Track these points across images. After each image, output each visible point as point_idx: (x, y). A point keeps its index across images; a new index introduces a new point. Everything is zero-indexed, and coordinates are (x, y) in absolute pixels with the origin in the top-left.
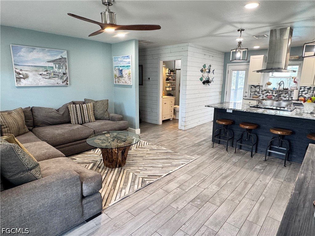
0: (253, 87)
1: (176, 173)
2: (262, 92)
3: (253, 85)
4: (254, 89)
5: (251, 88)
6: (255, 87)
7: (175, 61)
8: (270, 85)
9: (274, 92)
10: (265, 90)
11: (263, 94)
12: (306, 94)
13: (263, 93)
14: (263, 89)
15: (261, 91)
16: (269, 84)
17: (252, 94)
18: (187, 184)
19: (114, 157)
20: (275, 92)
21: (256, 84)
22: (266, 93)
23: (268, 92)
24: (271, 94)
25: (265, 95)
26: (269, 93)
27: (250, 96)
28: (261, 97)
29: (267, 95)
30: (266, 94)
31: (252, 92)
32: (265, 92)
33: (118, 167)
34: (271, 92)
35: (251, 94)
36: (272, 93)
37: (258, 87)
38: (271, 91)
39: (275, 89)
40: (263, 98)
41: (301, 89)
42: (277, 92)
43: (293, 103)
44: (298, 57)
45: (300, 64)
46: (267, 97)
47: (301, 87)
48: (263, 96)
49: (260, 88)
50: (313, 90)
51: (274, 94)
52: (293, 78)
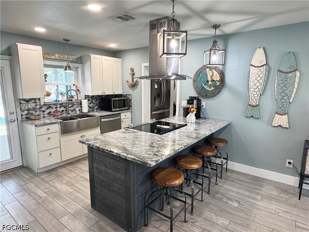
0: (22, 102)
2: (41, 108)
3: (22, 99)
4: (25, 106)
5: (20, 103)
6: (28, 102)
8: (50, 95)
10: (45, 105)
11: (44, 112)
12: (90, 104)
13: (43, 109)
14: (42, 103)
15: (38, 107)
16: (48, 95)
17: (24, 114)
20: (59, 106)
21: (27, 97)
22: (48, 109)
23: (50, 107)
24: (54, 110)
25: (46, 113)
26: (52, 108)
27: (22, 118)
28: (42, 116)
29: (50, 112)
30: (48, 111)
31: (23, 111)
32: (46, 107)
34: (54, 106)
35: (22, 115)
36: (56, 108)
37: (33, 101)
38: (54, 104)
39: (58, 102)
40: (44, 117)
41: (85, 98)
42: (61, 105)
43: (100, 117)
44: (76, 59)
45: (78, 67)
46: (51, 115)
47: (85, 96)
48: (45, 114)
49: (36, 102)
50: (96, 98)
51: (58, 109)
52: (74, 85)
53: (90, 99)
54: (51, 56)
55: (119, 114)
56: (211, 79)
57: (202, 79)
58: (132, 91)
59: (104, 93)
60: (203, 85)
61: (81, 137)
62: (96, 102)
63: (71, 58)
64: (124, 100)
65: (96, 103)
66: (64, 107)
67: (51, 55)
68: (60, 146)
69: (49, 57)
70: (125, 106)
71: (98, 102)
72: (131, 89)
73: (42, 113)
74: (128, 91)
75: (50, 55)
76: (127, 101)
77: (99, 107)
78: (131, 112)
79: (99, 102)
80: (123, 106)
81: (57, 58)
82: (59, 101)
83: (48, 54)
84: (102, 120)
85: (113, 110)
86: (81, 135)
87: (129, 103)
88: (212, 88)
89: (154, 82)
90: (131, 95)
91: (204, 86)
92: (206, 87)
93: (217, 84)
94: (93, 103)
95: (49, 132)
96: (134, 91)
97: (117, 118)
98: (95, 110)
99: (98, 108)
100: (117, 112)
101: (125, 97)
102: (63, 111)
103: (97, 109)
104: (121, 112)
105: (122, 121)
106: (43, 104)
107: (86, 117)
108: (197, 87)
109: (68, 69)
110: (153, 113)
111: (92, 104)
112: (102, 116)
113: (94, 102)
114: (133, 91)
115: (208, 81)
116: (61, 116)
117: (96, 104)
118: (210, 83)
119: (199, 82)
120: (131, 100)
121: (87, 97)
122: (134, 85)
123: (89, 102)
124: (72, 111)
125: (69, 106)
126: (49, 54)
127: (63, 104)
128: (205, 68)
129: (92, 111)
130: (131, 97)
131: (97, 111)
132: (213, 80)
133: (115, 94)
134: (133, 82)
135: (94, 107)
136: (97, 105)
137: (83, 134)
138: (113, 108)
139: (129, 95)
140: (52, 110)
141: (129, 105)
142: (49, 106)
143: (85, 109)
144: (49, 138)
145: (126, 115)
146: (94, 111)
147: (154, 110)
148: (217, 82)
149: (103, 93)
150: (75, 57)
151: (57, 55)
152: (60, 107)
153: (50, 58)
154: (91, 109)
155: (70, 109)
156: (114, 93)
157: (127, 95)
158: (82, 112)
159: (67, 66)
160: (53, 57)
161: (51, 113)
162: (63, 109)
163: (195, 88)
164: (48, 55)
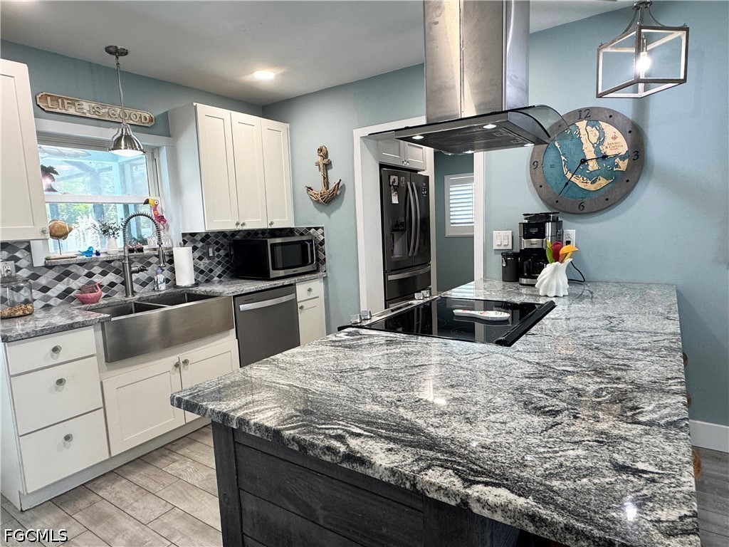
2: (35, 276)
8: (64, 236)
9: (97, 270)
10: (49, 266)
11: (45, 289)
12: (200, 259)
13: (43, 281)
14: (39, 262)
15: (24, 273)
16: (59, 232)
20: (101, 270)
22: (59, 279)
23: (67, 274)
24: (82, 281)
25: (54, 292)
26: (76, 277)
28: (38, 304)
29: (69, 291)
30: (61, 287)
32: (52, 274)
34: (82, 271)
36: (90, 275)
38: (81, 264)
39: (94, 256)
40: (47, 307)
41: (185, 242)
42: (107, 265)
43: (234, 297)
44: (151, 120)
45: (158, 148)
46: (73, 299)
47: (184, 235)
48: (50, 298)
49: (17, 259)
50: (217, 243)
51: (97, 279)
52: (147, 202)
53: (200, 245)
54: (66, 105)
55: (292, 285)
56: (597, 151)
57: (564, 155)
58: (324, 215)
59: (243, 224)
60: (569, 175)
61: (177, 365)
62: (216, 253)
63: (133, 117)
64: (303, 245)
65: (218, 256)
66: (117, 272)
67: (66, 102)
68: (102, 405)
69: (58, 110)
70: (305, 263)
71: (222, 253)
72: (321, 211)
73: (37, 295)
74: (312, 217)
75: (63, 103)
76: (312, 246)
77: (228, 268)
78: (325, 278)
79: (226, 255)
80: (300, 263)
81: (88, 115)
82: (98, 254)
83: (55, 99)
84: (243, 307)
85: (273, 274)
86: (173, 359)
87: (317, 254)
88: (602, 182)
89: (390, 186)
90: (322, 228)
91: (573, 179)
92: (579, 181)
93: (617, 166)
94: (209, 258)
95: (62, 357)
96: (332, 216)
97: (284, 299)
98: (216, 278)
99: (224, 272)
100: (287, 282)
101: (302, 234)
102: (112, 284)
103: (220, 276)
104: (296, 279)
105: (302, 308)
106: (42, 264)
107: (189, 302)
108: (546, 182)
109: (126, 145)
110: (391, 278)
111: (206, 261)
112: (239, 293)
113: (211, 255)
114: (330, 217)
115: (584, 161)
116: (106, 302)
117: (217, 260)
118: (593, 166)
119: (552, 166)
120: (322, 243)
121: (189, 238)
122: (331, 198)
123: (197, 254)
124: (144, 284)
125: (133, 269)
126: (60, 101)
127: (112, 261)
128: (572, 122)
129: (207, 281)
130: (323, 234)
131: (220, 282)
132: (605, 157)
133: (273, 227)
134: (328, 188)
135: (211, 271)
136: (219, 263)
137: (183, 356)
138: (274, 269)
139: (317, 229)
140: (75, 284)
141: (318, 259)
142: (64, 270)
143: (185, 278)
144: (60, 382)
145: (310, 290)
146: (213, 283)
147: (392, 271)
148: (617, 160)
149: (238, 224)
150: (147, 116)
151: (86, 106)
152: (104, 274)
153: (63, 111)
154: (203, 275)
155: (135, 276)
156: (271, 224)
157: (310, 228)
158: (175, 286)
159: (122, 135)
160: (72, 111)
161: (72, 295)
162: (111, 277)
163: (540, 187)
164: (55, 102)
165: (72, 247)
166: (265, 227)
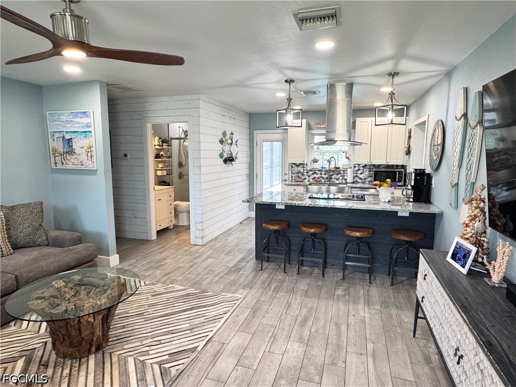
0: (294, 166)
1: (220, 334)
2: (307, 172)
3: (294, 164)
4: (296, 169)
5: (292, 167)
6: (298, 166)
7: (168, 124)
8: (317, 162)
9: (323, 173)
10: (311, 170)
11: (309, 176)
12: (361, 174)
13: (309, 174)
14: (308, 169)
15: (305, 171)
16: (315, 161)
17: (294, 176)
18: (249, 353)
19: (85, 333)
21: (298, 162)
22: (313, 174)
23: (315, 173)
24: (319, 175)
25: (311, 177)
26: (317, 174)
27: (292, 179)
28: (307, 180)
29: (315, 178)
30: (313, 176)
31: (294, 174)
32: (311, 172)
33: (95, 353)
34: (319, 173)
35: (292, 177)
36: (321, 174)
37: (302, 166)
38: (319, 171)
39: (323, 169)
41: (355, 167)
42: (326, 172)
43: (351, 188)
47: (355, 164)
49: (304, 167)
51: (323, 176)
52: (344, 152)
53: (361, 168)
64: (395, 173)
65: (370, 174)
67: (321, 124)
83: (318, 124)
98: (367, 182)
103: (369, 182)
111: (363, 175)
121: (357, 166)
123: (360, 172)
127: (328, 171)
129: (362, 183)
135: (365, 179)
136: (370, 176)
140: (317, 176)
154: (360, 180)
155: (334, 177)
158: (347, 182)
165: (317, 166)
166: (385, 164)
